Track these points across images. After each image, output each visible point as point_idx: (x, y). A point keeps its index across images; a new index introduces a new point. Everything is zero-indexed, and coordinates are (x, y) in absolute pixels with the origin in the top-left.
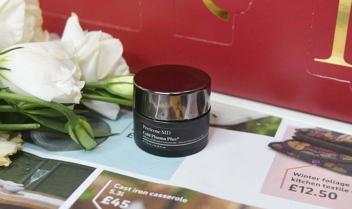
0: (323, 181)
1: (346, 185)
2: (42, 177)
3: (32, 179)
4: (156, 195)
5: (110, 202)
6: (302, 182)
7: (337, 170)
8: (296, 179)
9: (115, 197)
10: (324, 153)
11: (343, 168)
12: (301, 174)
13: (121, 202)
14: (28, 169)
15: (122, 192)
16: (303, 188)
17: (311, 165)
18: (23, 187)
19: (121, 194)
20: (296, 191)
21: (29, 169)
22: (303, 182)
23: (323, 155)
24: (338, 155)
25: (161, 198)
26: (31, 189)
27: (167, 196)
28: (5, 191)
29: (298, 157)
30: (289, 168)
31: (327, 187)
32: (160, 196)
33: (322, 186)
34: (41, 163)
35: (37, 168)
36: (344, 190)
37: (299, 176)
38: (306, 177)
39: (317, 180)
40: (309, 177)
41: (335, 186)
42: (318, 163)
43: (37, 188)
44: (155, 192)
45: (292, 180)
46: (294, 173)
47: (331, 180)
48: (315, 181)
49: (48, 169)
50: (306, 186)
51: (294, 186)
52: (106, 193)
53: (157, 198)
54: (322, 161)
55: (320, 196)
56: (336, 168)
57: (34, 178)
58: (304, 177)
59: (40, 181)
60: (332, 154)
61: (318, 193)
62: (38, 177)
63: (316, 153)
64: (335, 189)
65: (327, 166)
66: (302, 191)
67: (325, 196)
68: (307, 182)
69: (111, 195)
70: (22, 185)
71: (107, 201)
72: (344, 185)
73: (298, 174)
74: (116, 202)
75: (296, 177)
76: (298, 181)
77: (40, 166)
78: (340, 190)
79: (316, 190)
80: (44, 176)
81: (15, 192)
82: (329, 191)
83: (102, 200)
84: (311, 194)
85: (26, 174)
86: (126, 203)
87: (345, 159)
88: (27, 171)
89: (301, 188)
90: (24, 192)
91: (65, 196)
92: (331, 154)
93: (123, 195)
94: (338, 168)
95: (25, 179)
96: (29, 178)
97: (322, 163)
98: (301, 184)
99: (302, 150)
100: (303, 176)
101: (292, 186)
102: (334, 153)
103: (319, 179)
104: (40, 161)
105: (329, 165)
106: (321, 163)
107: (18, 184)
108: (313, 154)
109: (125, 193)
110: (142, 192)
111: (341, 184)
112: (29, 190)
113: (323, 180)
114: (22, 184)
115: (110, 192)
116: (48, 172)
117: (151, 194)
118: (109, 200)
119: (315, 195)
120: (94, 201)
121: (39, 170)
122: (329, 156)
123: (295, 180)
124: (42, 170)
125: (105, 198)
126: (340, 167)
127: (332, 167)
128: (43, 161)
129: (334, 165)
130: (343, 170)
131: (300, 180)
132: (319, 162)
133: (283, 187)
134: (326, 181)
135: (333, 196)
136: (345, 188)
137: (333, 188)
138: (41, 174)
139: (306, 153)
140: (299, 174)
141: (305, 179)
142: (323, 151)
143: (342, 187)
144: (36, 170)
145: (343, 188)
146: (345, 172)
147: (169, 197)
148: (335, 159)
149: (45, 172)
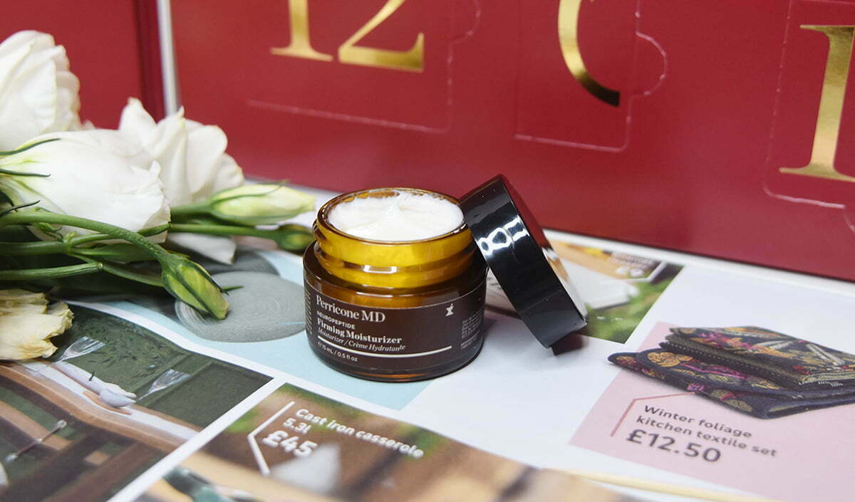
0: (700, 424)
1: (745, 435)
2: (172, 385)
3: (155, 386)
4: (368, 437)
5: (279, 442)
6: (658, 425)
7: (733, 404)
8: (647, 419)
9: (292, 433)
10: (716, 372)
11: (746, 402)
12: (658, 410)
13: (300, 443)
14: (153, 366)
15: (308, 425)
16: (656, 437)
17: (685, 393)
18: (133, 399)
19: (304, 428)
20: (640, 443)
21: (154, 368)
22: (660, 425)
23: (713, 377)
24: (743, 378)
25: (376, 445)
26: (147, 404)
27: (386, 441)
28: (101, 401)
29: (663, 378)
30: (638, 397)
31: (705, 437)
32: (375, 439)
33: (695, 434)
34: (180, 358)
35: (170, 366)
36: (737, 444)
37: (653, 413)
38: (668, 415)
39: (689, 422)
40: (673, 416)
41: (721, 434)
42: (700, 389)
43: (155, 404)
44: (367, 432)
45: (638, 421)
46: (647, 407)
47: (717, 425)
48: (684, 425)
49: (187, 372)
50: (662, 432)
51: (638, 434)
52: (278, 425)
53: (368, 443)
54: (709, 387)
55: (687, 454)
56: (733, 400)
57: (158, 384)
58: (665, 415)
59: (167, 392)
60: (733, 376)
61: (683, 449)
62: (166, 383)
63: (701, 373)
64: (720, 440)
65: (716, 396)
66: (652, 443)
67: (697, 454)
68: (667, 425)
69: (287, 430)
70: (134, 395)
71: (274, 440)
72: (739, 435)
73: (653, 409)
74: (290, 443)
75: (646, 416)
76: (650, 423)
77: (175, 363)
78: (729, 444)
79: (682, 441)
80: (178, 383)
81: (117, 407)
82: (706, 444)
83: (266, 437)
84: (669, 450)
85: (147, 375)
86: (309, 447)
87: (757, 385)
88: (152, 369)
89: (652, 438)
90: (133, 409)
91: (201, 424)
92: (730, 375)
93: (308, 432)
94: (736, 402)
95: (142, 384)
96: (150, 384)
97: (707, 391)
98: (654, 430)
99: (674, 367)
100: (663, 414)
101: (635, 432)
102: (738, 373)
103: (692, 421)
104: (180, 354)
105: (721, 395)
106: (705, 390)
107: (128, 391)
108: (693, 374)
109: (311, 429)
110: (345, 427)
111: (734, 432)
112: (142, 405)
113: (701, 422)
114: (135, 393)
115: (285, 424)
116: (186, 376)
117: (358, 435)
118: (279, 438)
119: (677, 452)
120: (251, 437)
121: (171, 371)
122: (724, 378)
123: (644, 421)
124: (177, 372)
125: (272, 433)
126: (741, 400)
127: (726, 398)
128: (183, 354)
129: (731, 394)
130: (746, 406)
131: (653, 422)
132: (702, 388)
133: (615, 434)
134: (706, 425)
135: (712, 455)
136: (741, 439)
137: (716, 440)
138: (173, 378)
139: (680, 373)
140: (655, 410)
141: (665, 420)
142: (715, 370)
143: (735, 438)
144: (166, 371)
145: (735, 442)
146: (750, 409)
147: (391, 443)
148: (737, 384)
149: (182, 375)
